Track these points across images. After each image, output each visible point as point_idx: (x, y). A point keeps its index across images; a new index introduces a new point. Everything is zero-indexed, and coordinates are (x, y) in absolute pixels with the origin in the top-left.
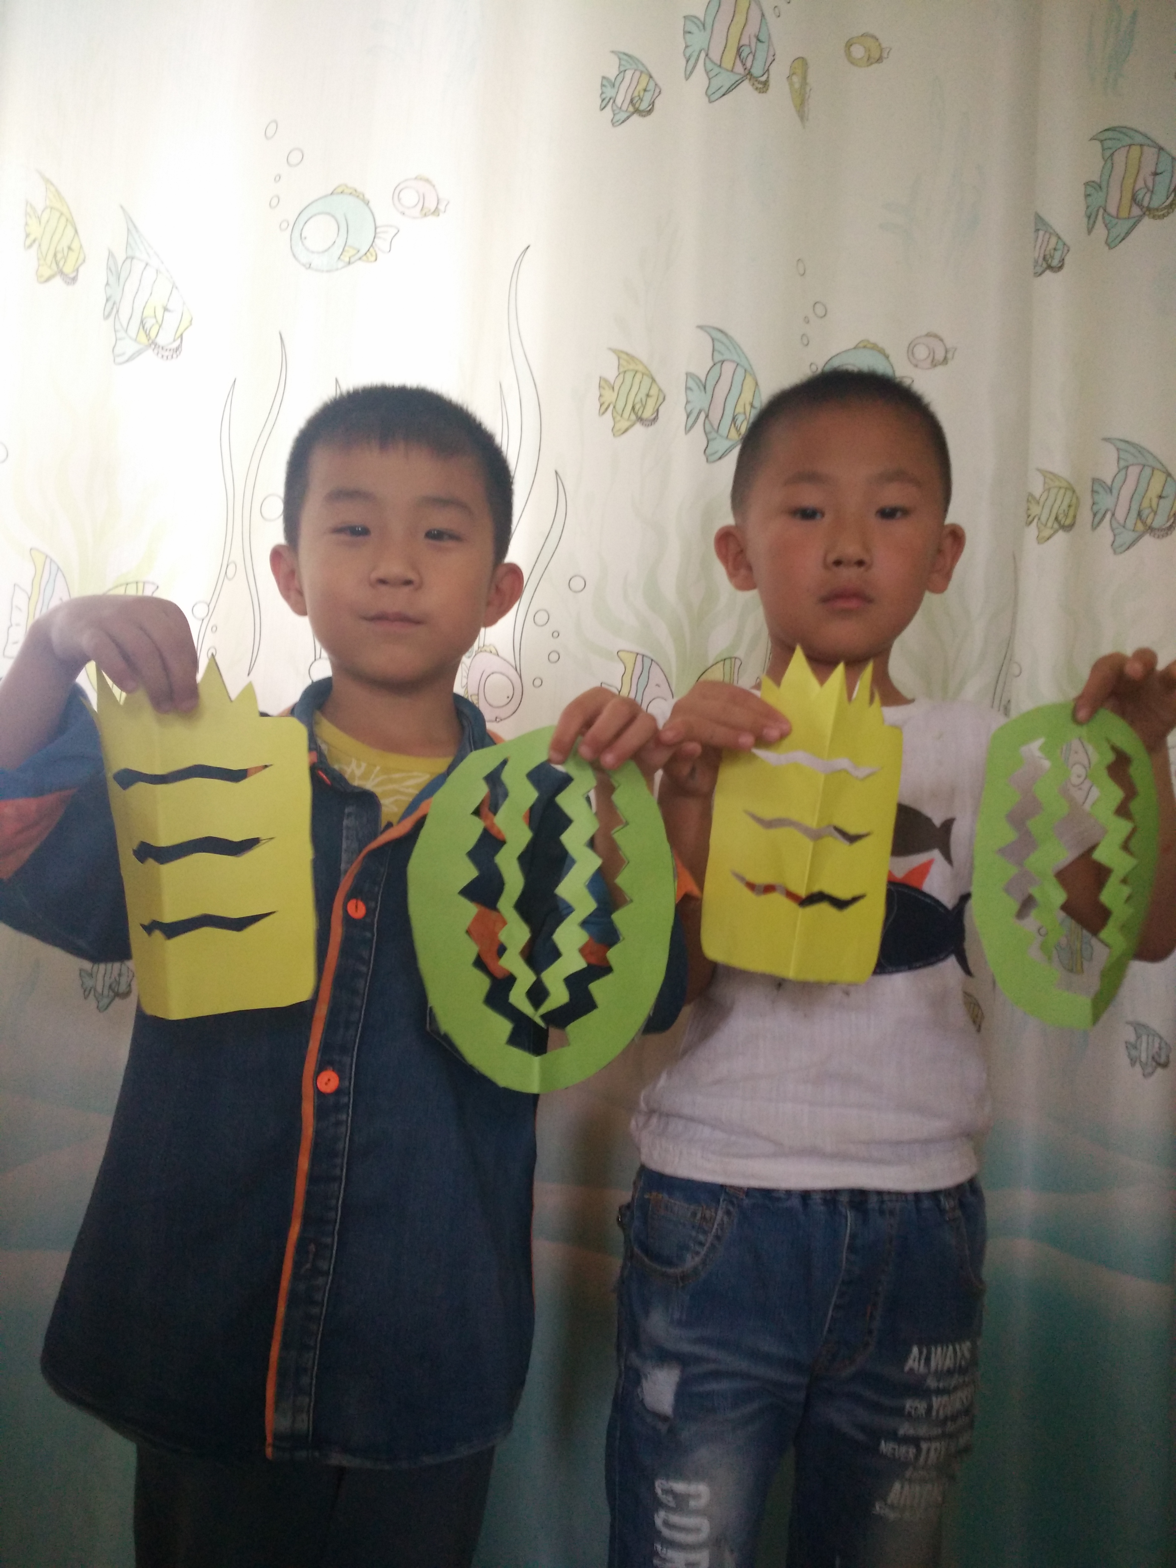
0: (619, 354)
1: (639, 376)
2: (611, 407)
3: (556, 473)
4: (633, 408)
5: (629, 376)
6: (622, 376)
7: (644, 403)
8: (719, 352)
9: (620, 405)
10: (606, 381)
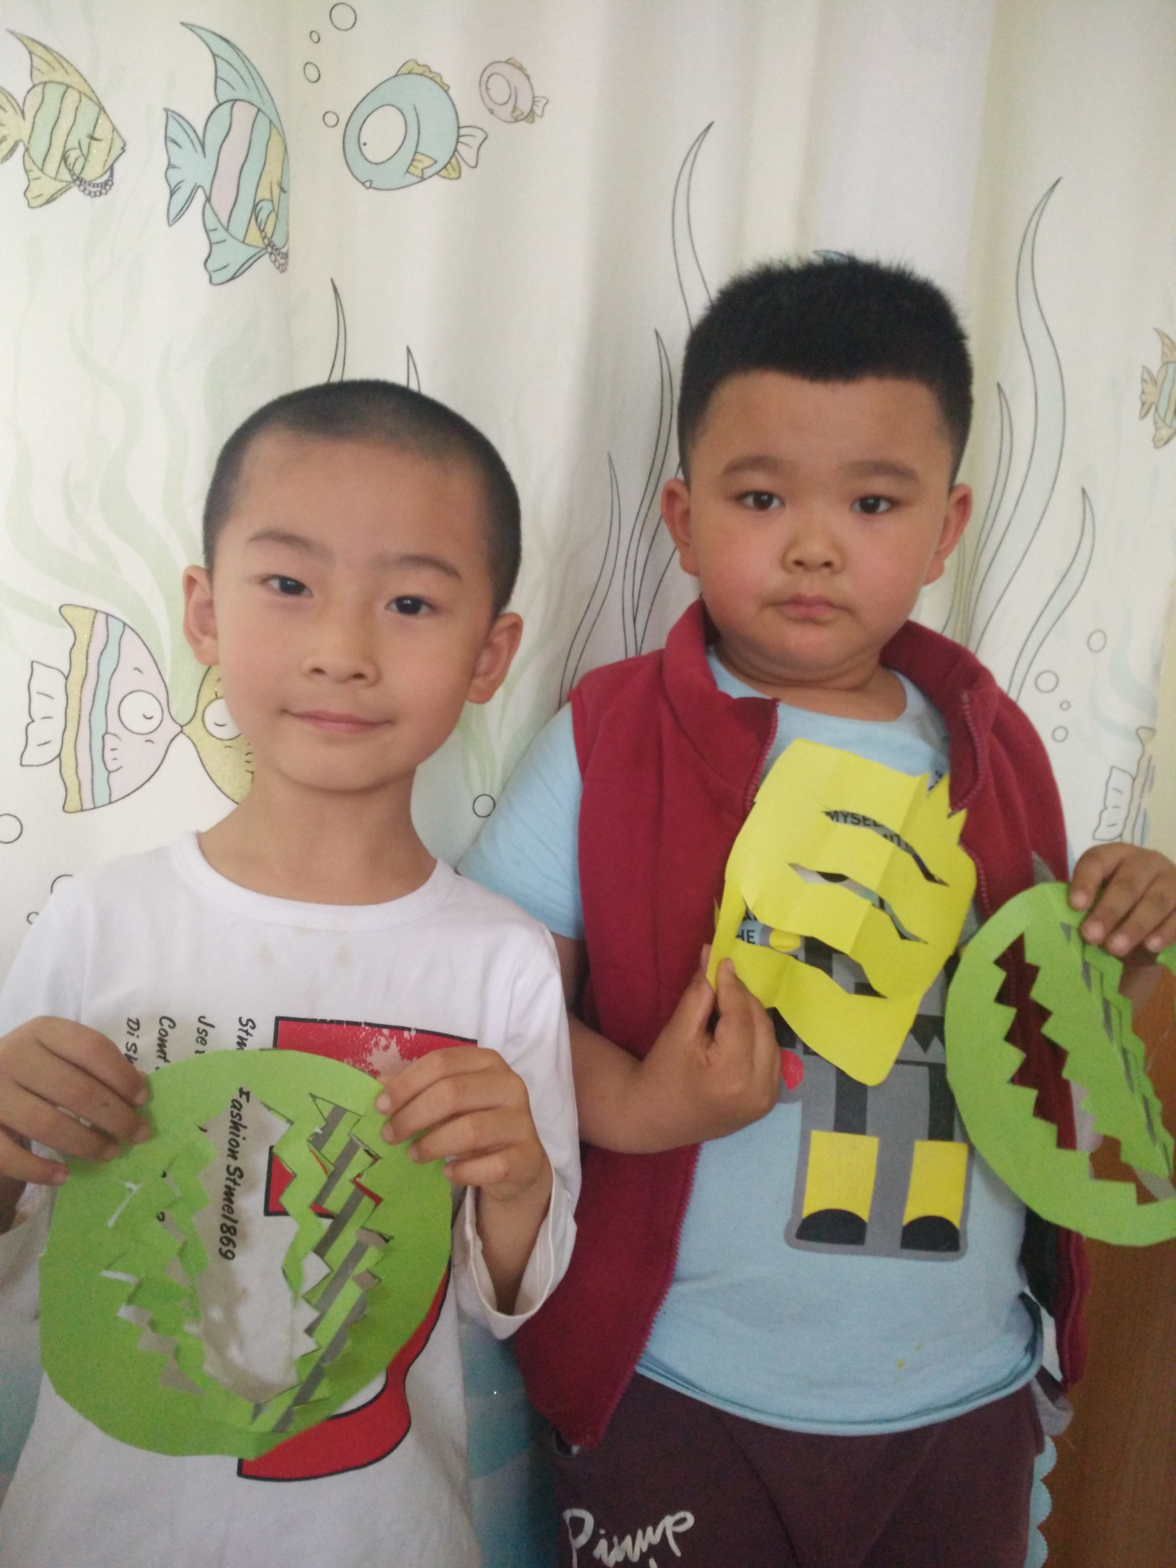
0: (26, 41)
1: (72, 96)
2: (21, 149)
4: (64, 158)
5: (54, 93)
7: (85, 151)
8: (226, 81)
9: (38, 149)
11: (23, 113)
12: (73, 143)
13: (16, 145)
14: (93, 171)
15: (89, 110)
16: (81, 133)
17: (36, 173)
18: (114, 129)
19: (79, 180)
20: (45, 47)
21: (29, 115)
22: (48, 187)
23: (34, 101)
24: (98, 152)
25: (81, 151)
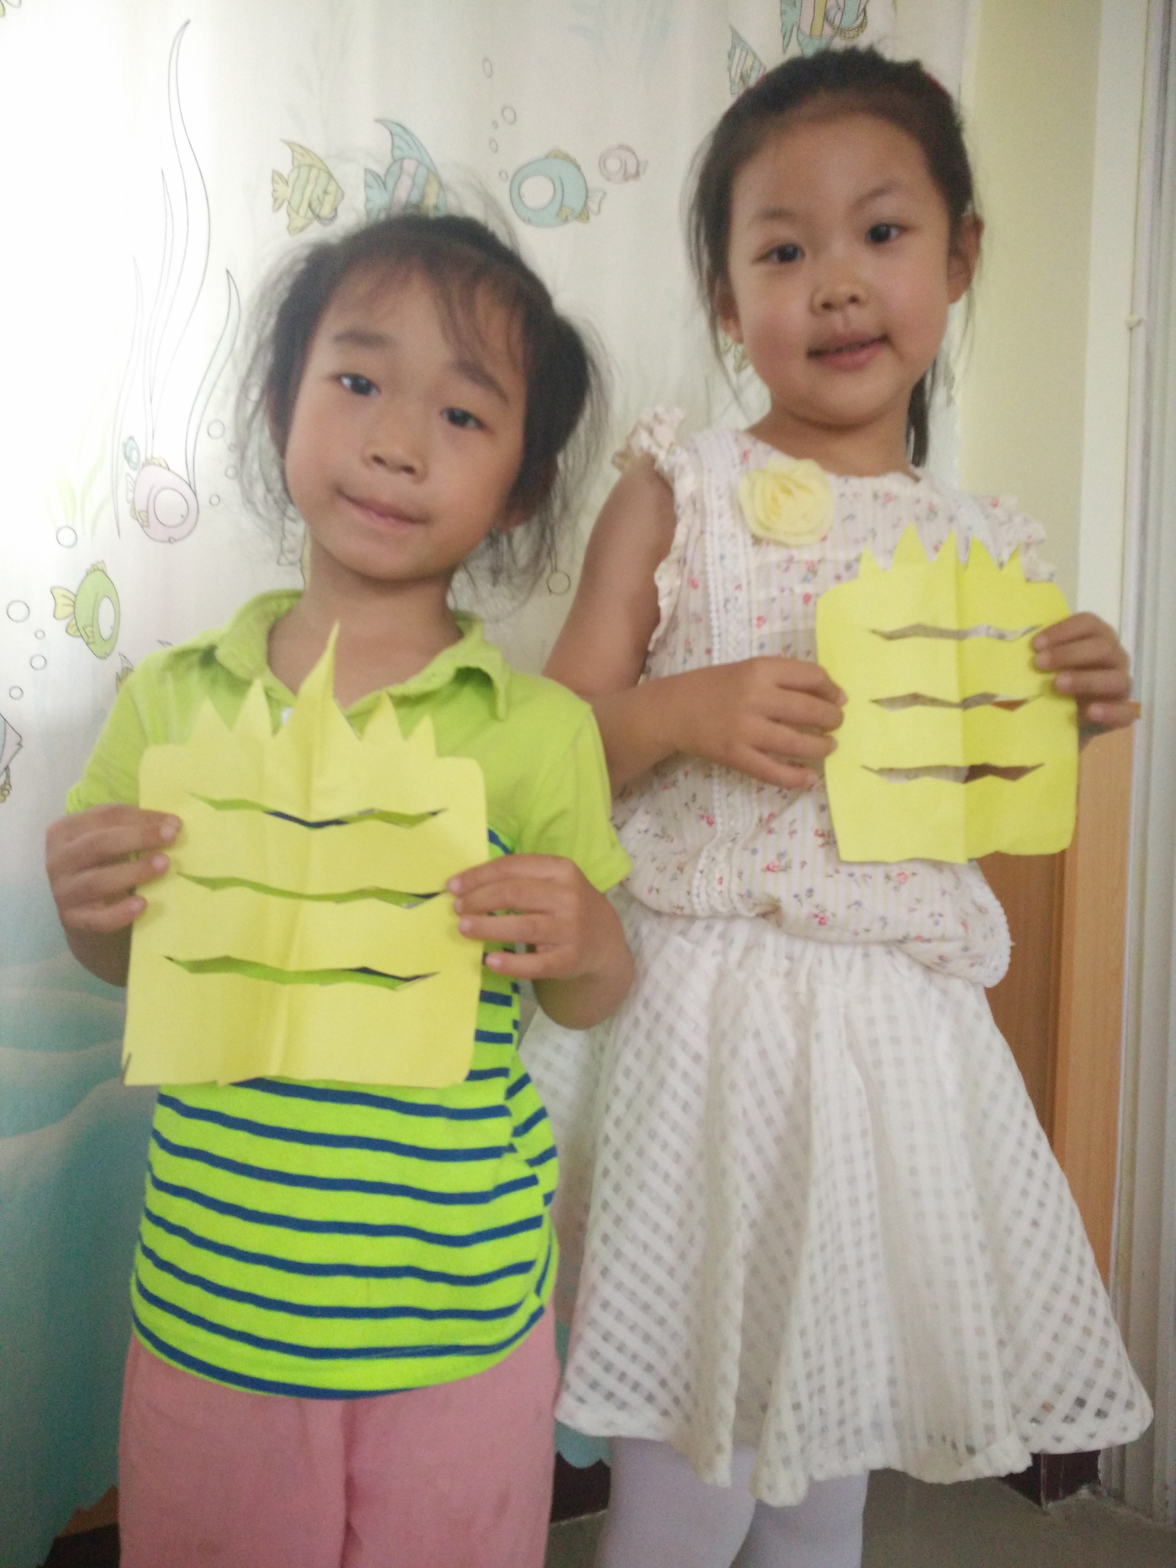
0: (290, 144)
1: (315, 171)
2: (286, 204)
3: (228, 272)
4: (310, 205)
5: (304, 170)
6: (296, 170)
7: (321, 201)
8: (399, 148)
9: (295, 201)
10: (281, 176)
11: (287, 183)
12: (315, 197)
13: (284, 201)
14: (326, 211)
15: (324, 176)
16: (319, 191)
17: (294, 215)
18: (338, 186)
19: (318, 217)
20: (301, 147)
21: (291, 182)
22: (299, 222)
23: (294, 175)
24: (329, 200)
25: (319, 200)
